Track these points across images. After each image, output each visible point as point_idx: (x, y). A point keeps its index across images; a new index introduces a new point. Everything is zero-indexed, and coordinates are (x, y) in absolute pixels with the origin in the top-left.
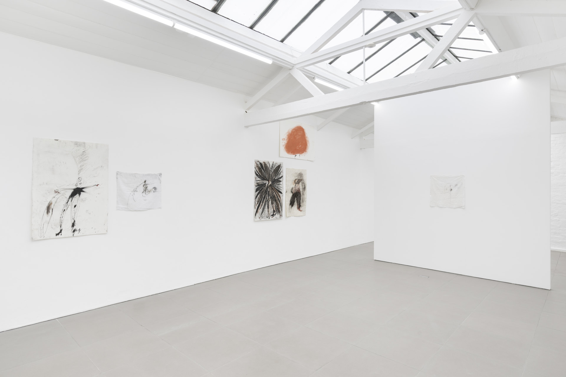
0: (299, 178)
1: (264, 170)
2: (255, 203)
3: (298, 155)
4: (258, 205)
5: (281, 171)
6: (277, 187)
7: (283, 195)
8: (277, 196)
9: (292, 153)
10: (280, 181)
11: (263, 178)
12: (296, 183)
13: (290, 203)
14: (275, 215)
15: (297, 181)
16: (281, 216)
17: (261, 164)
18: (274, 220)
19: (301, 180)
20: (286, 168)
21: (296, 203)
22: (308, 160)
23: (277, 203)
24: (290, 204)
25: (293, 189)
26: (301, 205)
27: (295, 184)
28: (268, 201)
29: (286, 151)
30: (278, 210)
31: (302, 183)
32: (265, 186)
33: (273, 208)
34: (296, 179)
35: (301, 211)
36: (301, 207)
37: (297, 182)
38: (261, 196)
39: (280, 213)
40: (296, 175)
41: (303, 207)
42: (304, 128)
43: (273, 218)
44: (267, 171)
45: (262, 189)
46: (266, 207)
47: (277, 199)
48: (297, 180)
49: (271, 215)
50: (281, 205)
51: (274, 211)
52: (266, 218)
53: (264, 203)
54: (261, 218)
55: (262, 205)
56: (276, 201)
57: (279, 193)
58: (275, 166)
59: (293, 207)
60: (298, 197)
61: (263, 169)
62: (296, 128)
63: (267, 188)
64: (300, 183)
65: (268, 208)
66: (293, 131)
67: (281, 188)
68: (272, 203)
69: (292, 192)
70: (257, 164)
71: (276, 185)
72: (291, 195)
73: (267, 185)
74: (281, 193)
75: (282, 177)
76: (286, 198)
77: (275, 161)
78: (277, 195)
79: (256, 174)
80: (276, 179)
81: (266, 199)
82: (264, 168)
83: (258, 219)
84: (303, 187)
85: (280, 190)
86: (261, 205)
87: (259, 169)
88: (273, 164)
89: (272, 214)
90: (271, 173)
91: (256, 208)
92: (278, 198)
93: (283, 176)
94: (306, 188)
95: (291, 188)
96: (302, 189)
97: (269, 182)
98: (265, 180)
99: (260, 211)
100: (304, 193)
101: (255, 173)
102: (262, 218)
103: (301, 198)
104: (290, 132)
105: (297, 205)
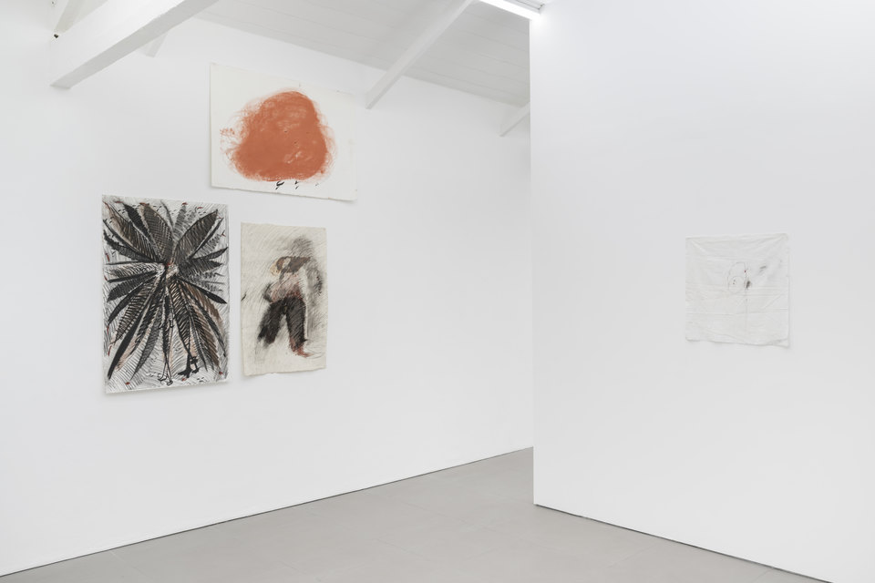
0: (297, 255)
1: (144, 230)
2: (107, 334)
3: (289, 184)
4: (120, 341)
5: (219, 232)
6: (205, 283)
7: (228, 308)
8: (205, 313)
9: (263, 174)
10: (218, 265)
11: (143, 255)
12: (284, 271)
13: (258, 332)
14: (197, 371)
15: (286, 263)
16: (220, 373)
17: (128, 208)
18: (190, 386)
19: (306, 260)
20: (242, 224)
21: (284, 331)
22: (329, 199)
23: (204, 334)
24: (261, 336)
25: (273, 289)
26: (306, 337)
27: (279, 274)
28: (164, 327)
29: (240, 169)
30: (209, 353)
31: (310, 270)
32: (150, 281)
33: (188, 350)
34: (283, 258)
35: (306, 355)
36: (306, 343)
37: (290, 265)
38: (133, 312)
39: (217, 364)
40: (285, 245)
41: (315, 344)
42: (311, 97)
43: (188, 380)
44: (160, 234)
45: (138, 290)
46: (159, 346)
47: (203, 320)
48: (289, 260)
49: (180, 374)
50: (220, 341)
51: (191, 360)
52: (158, 383)
53: (147, 336)
54: (133, 383)
55: (138, 342)
56: (198, 326)
57: (212, 302)
58: (193, 215)
59: (273, 346)
60: (292, 313)
61: (140, 224)
62: (278, 96)
63: (161, 286)
64: (302, 270)
65: (166, 349)
66: (267, 106)
67: (220, 287)
68: (184, 335)
69: (267, 298)
70: (112, 210)
71: (200, 278)
72: (265, 306)
73: (158, 276)
74: (223, 302)
75: (223, 251)
76: (240, 316)
77: (192, 202)
78: (202, 309)
79: (110, 242)
80: (196, 256)
81: (158, 320)
82: (145, 223)
83: (121, 387)
84: (315, 281)
85: (215, 293)
86: (133, 340)
87: (123, 224)
88: (183, 211)
89: (184, 368)
90: (176, 239)
91: (114, 351)
92: (207, 317)
93: (230, 250)
94: (324, 285)
95: (263, 286)
96: (310, 287)
97: (166, 268)
98: (152, 261)
99: (131, 360)
100: (318, 300)
101: (107, 238)
102: (140, 383)
103: (306, 315)
104: (256, 108)
105: (290, 337)
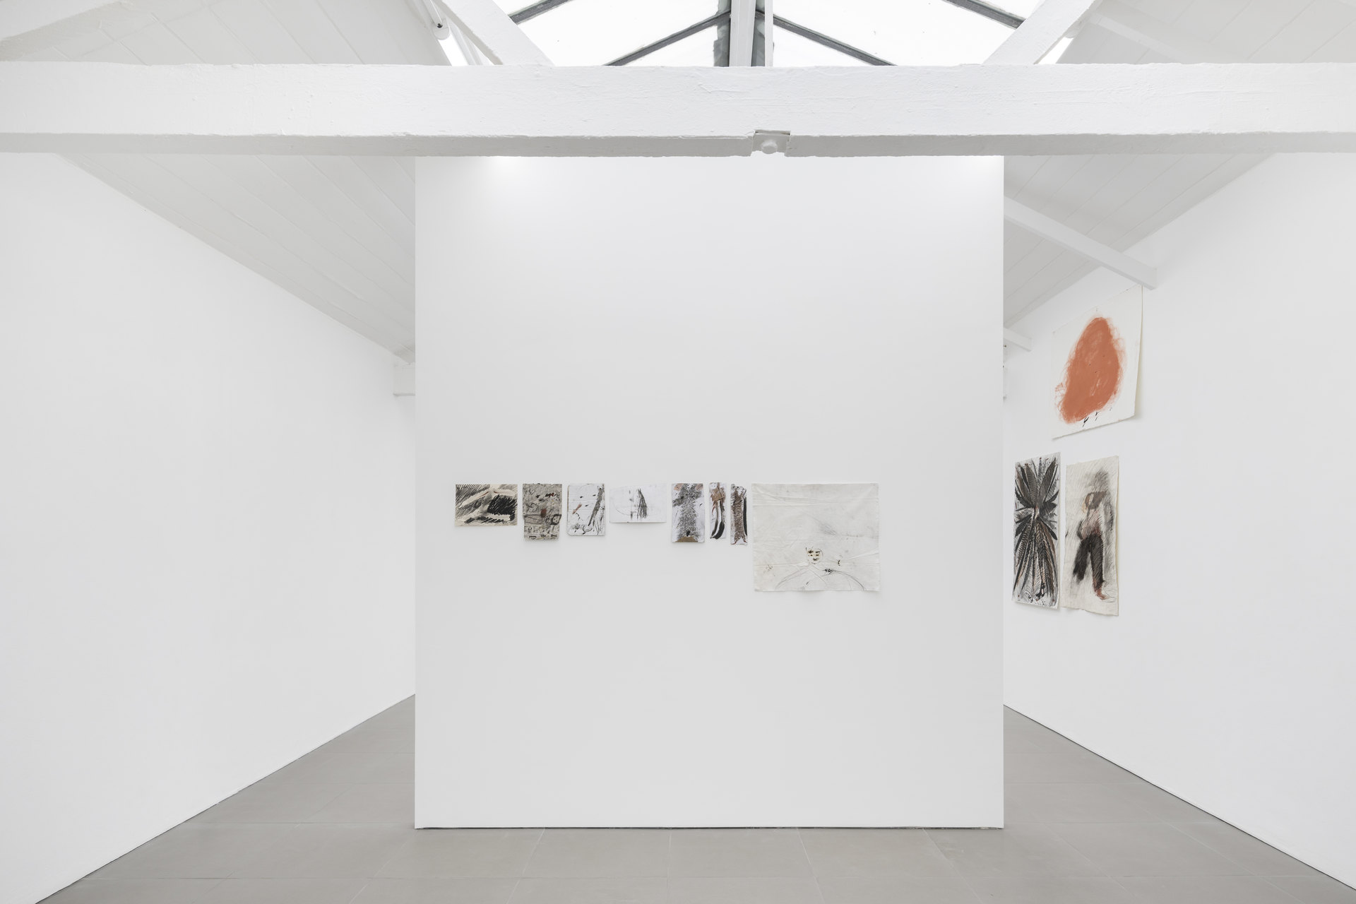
0: (1097, 490)
1: (1027, 484)
2: (1015, 560)
3: (1092, 416)
4: (1019, 565)
5: (1056, 478)
6: (1050, 522)
7: (1058, 544)
8: (1049, 547)
9: (1077, 416)
10: (1055, 506)
11: (1027, 503)
12: (1089, 508)
13: (1073, 568)
14: (1043, 595)
15: (1090, 499)
16: (1053, 600)
17: (1022, 470)
18: (1039, 606)
19: (1103, 494)
20: (1067, 467)
21: (1089, 569)
22: (1120, 421)
23: (1048, 564)
24: (1075, 572)
25: (1083, 527)
26: (1104, 578)
27: (1086, 511)
28: (1033, 557)
29: (1064, 418)
30: (1049, 585)
31: (1106, 505)
32: (1029, 522)
33: (1042, 577)
34: (1089, 495)
35: (1103, 598)
36: (1104, 584)
37: (1093, 501)
38: (1024, 545)
39: (1053, 592)
40: (1089, 481)
43: (1040, 600)
44: (1033, 485)
45: (1025, 530)
46: (1031, 571)
47: (1048, 553)
48: (1092, 495)
49: (1037, 595)
50: (1055, 572)
51: (1042, 587)
52: (1027, 599)
53: (1027, 563)
54: (1020, 597)
55: (1024, 568)
56: (1046, 558)
57: (1052, 538)
58: (1045, 467)
59: (1081, 583)
60: (1094, 551)
61: (1025, 480)
63: (1033, 526)
64: (1101, 505)
65: (1034, 575)
67: (1056, 525)
68: (1041, 566)
69: (1079, 535)
70: (1017, 473)
71: (1048, 518)
72: (1078, 542)
73: (1032, 517)
74: (1056, 538)
75: (1057, 494)
76: (1066, 551)
77: (1044, 455)
78: (1048, 544)
79: (1017, 495)
80: (1046, 500)
81: (1032, 551)
82: (1027, 478)
83: (1016, 598)
84: (1109, 517)
85: (1054, 530)
86: (1023, 565)
87: (1021, 482)
88: (1040, 465)
89: (1038, 591)
90: (1038, 488)
91: (1017, 572)
92: (1050, 551)
93: (1060, 492)
95: (1077, 525)
96: (1106, 523)
97: (1035, 511)
98: (1029, 507)
99: (1022, 579)
101: (1016, 493)
102: (1022, 597)
103: (1104, 554)
104: (1073, 355)
105: (1093, 576)
